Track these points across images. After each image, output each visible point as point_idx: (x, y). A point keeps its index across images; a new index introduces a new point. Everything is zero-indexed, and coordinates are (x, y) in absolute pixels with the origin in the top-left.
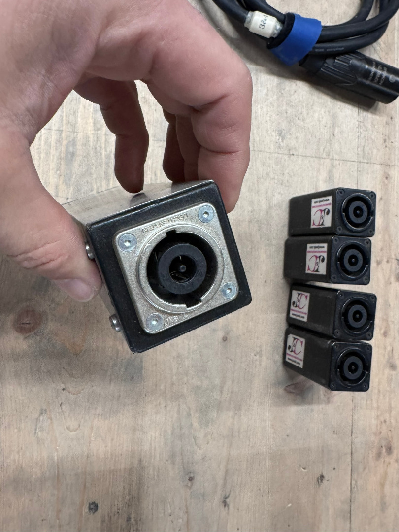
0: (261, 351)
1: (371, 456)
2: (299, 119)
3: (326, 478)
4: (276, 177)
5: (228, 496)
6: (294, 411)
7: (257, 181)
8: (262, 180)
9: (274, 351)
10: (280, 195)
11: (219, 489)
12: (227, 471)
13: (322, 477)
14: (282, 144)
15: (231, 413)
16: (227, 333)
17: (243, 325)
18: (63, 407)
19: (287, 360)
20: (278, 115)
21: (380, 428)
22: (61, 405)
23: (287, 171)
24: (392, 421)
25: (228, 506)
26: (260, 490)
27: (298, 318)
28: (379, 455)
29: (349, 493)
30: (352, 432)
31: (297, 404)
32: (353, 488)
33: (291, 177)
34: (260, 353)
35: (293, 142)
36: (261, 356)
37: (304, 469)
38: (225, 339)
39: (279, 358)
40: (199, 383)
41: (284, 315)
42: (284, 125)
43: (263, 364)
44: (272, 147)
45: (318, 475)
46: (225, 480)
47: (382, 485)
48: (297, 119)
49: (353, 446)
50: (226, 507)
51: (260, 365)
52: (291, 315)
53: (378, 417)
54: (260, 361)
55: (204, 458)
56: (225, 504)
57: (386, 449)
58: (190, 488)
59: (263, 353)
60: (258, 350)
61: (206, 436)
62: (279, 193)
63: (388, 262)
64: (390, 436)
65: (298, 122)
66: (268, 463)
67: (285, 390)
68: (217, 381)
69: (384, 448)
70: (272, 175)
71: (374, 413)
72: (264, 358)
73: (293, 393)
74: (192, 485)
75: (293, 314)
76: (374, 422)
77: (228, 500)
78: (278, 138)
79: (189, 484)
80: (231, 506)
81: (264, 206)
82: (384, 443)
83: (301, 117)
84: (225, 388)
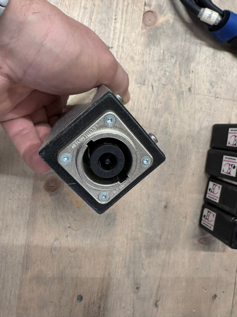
0: (186, 216)
2: (223, 75)
3: (218, 297)
4: (206, 111)
5: (159, 301)
6: (203, 254)
7: (194, 112)
8: (197, 112)
9: (194, 217)
10: (207, 122)
11: (154, 296)
12: (159, 286)
13: (215, 296)
14: (212, 91)
15: (165, 252)
16: (167, 203)
17: (177, 199)
18: (68, 237)
19: (202, 223)
20: (211, 72)
22: (67, 236)
23: (213, 107)
25: (158, 307)
26: (177, 299)
27: (212, 199)
29: (231, 308)
30: (236, 271)
31: (204, 250)
32: (233, 305)
33: (215, 111)
34: (186, 217)
35: (219, 90)
36: (186, 219)
37: (205, 290)
38: (166, 207)
39: (197, 221)
40: (148, 232)
41: (203, 196)
42: (214, 79)
43: (187, 224)
44: (206, 92)
45: (213, 295)
46: (158, 291)
48: (222, 75)
49: (236, 279)
50: (157, 307)
51: (185, 224)
52: (207, 197)
54: (186, 222)
55: (146, 276)
56: (156, 305)
58: (137, 293)
59: (188, 217)
60: (185, 215)
61: (149, 263)
62: (207, 121)
65: (223, 77)
66: (184, 284)
67: (199, 241)
68: (159, 232)
70: (203, 109)
72: (188, 220)
73: (203, 243)
74: (138, 291)
75: (209, 196)
77: (158, 303)
78: (210, 86)
79: (136, 291)
80: (160, 307)
81: (197, 128)
83: (225, 74)
84: (163, 237)
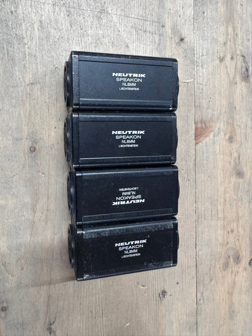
1: (218, 266)
3: (169, 293)
16: (35, 142)
21: (227, 238)
24: (240, 230)
26: (91, 312)
28: (226, 265)
29: (195, 305)
30: (196, 245)
37: (143, 286)
38: (33, 150)
47: (231, 294)
49: (197, 258)
53: (224, 228)
55: (19, 285)
56: (50, 330)
57: (234, 259)
58: (4, 318)
63: (232, 58)
64: (238, 246)
69: (231, 257)
71: (220, 224)
76: (220, 232)
79: (3, 314)
80: (58, 332)
82: (231, 253)
